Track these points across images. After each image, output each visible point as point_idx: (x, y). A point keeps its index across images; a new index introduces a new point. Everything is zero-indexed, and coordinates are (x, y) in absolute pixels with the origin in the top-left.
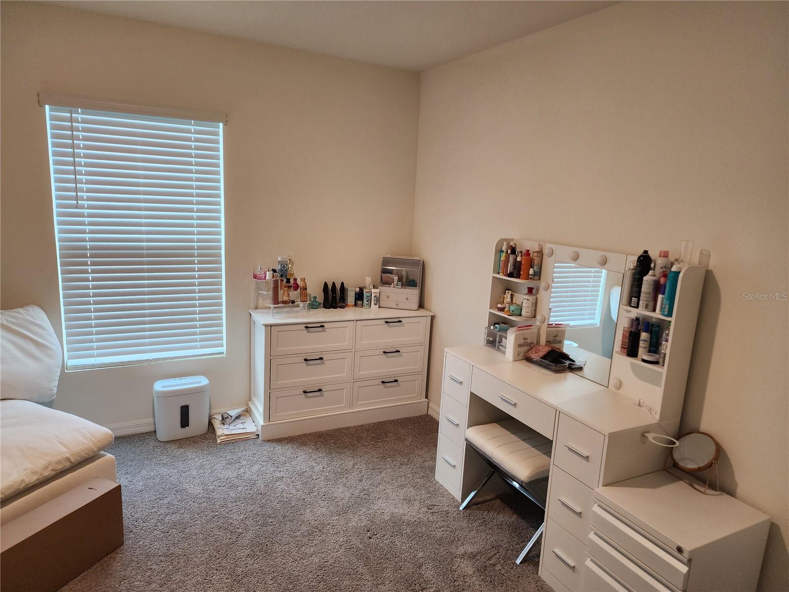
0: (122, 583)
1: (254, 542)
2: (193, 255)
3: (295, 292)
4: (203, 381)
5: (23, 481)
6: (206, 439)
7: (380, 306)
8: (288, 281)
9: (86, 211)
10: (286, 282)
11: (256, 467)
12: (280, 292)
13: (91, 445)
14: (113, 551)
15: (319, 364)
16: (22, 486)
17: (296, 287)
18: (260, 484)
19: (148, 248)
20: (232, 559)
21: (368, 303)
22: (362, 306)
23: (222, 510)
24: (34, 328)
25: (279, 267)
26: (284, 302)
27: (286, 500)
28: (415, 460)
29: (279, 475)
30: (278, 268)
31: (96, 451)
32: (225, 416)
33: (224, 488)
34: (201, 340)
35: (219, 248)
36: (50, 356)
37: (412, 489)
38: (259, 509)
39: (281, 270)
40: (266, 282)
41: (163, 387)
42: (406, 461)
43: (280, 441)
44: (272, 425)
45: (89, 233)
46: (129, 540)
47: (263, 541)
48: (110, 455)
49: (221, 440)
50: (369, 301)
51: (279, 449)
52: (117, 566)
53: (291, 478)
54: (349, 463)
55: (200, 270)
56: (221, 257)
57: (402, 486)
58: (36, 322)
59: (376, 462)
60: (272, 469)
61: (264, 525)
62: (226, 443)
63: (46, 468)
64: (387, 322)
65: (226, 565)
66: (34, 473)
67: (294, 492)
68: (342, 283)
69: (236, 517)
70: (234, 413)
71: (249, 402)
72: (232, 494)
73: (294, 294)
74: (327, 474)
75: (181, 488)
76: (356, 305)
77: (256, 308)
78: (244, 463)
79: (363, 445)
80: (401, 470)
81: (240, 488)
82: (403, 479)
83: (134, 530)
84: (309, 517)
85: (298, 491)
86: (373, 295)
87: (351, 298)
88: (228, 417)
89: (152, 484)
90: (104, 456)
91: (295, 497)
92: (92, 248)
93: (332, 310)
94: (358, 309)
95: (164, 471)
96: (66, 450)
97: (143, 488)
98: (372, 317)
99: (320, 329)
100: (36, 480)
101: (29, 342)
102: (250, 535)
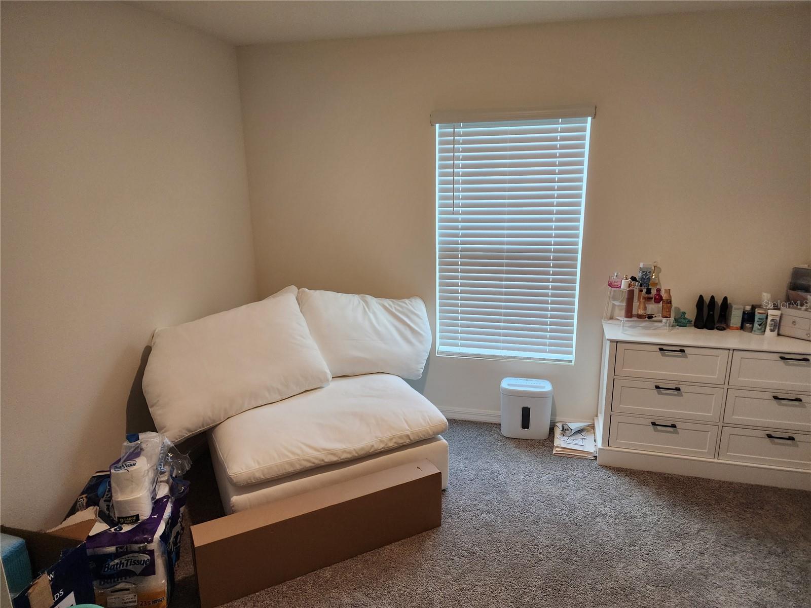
0: (428, 562)
1: (550, 575)
2: (548, 259)
3: (657, 305)
4: (546, 386)
5: (373, 446)
6: (544, 445)
7: (781, 332)
8: (649, 291)
9: (460, 217)
10: (646, 292)
11: (582, 493)
12: (636, 304)
13: (428, 429)
14: (431, 529)
15: (675, 395)
16: (372, 450)
17: (659, 299)
18: (579, 512)
19: (508, 251)
20: (523, 584)
21: (760, 327)
22: (751, 330)
23: (533, 527)
24: (413, 316)
25: (640, 275)
26: (639, 316)
27: (600, 542)
28: (796, 554)
29: (601, 509)
30: (638, 275)
31: (431, 434)
32: (566, 427)
33: (542, 504)
34: (550, 345)
35: (576, 252)
36: (421, 342)
37: (772, 592)
38: (568, 541)
39: (642, 278)
40: (620, 291)
41: (509, 385)
42: (779, 550)
43: (618, 470)
44: (610, 450)
45: (461, 237)
46: (447, 522)
47: (560, 579)
48: (445, 441)
49: (556, 451)
50: (763, 325)
51: (614, 479)
52: (429, 544)
53: (615, 519)
54: (695, 527)
55: (554, 274)
56: (577, 261)
57: (760, 584)
58: (416, 312)
59: (732, 538)
60: (598, 501)
61: (566, 560)
62: (560, 456)
63: (391, 439)
64: (782, 358)
65: (516, 587)
66: (381, 441)
67: (613, 536)
68: (725, 299)
69: (543, 540)
70: (574, 426)
71: (595, 418)
72: (548, 513)
73: (653, 308)
74: (660, 530)
75: (504, 490)
76: (742, 328)
77: (611, 318)
78: (572, 483)
79: (722, 509)
80: (767, 561)
81: (557, 510)
82: (765, 574)
83: (453, 516)
84: (619, 573)
85: (617, 536)
86: (770, 318)
87: (736, 318)
88: (568, 430)
89: (482, 476)
90: (440, 440)
91: (612, 542)
92: (463, 250)
93: (705, 331)
94: (745, 334)
95: (497, 466)
96: (407, 428)
97: (474, 477)
98: (765, 348)
99: (680, 354)
100: (382, 448)
101: (407, 328)
102: (549, 565)
